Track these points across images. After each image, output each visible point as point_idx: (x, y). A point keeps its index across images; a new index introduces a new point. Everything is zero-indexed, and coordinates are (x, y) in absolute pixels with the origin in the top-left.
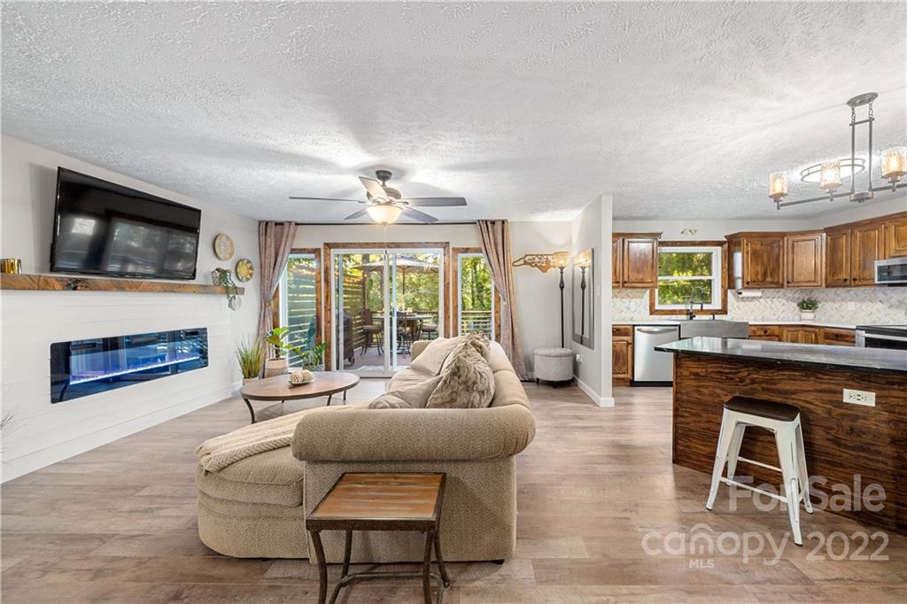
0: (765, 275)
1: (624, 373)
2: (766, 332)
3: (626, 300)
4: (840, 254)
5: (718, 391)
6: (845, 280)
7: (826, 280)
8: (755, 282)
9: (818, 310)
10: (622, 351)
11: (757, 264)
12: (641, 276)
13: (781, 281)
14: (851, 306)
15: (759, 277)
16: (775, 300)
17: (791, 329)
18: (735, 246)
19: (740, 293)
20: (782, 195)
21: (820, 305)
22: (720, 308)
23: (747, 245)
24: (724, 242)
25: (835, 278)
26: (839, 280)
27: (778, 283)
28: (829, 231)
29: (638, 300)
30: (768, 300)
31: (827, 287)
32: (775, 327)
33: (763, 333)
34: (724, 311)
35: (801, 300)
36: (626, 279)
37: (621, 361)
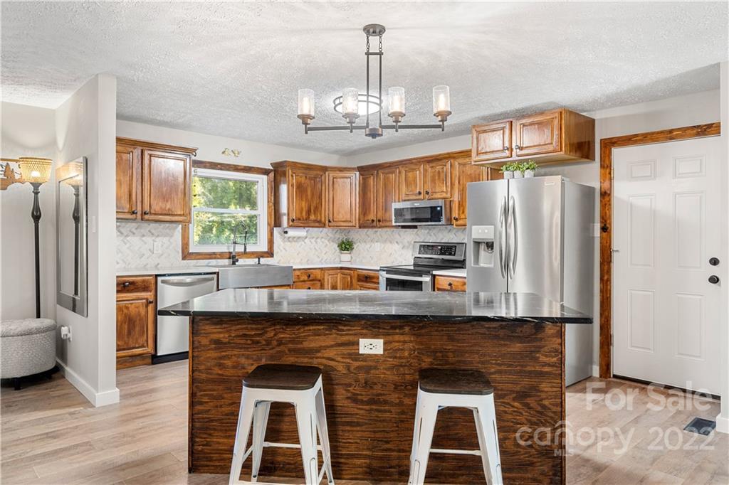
0: (309, 212)
1: (143, 346)
2: (309, 276)
3: (149, 239)
4: (369, 193)
5: (243, 360)
6: (373, 221)
7: (359, 220)
8: (299, 219)
9: (354, 251)
10: (139, 314)
11: (302, 200)
12: (168, 206)
13: (323, 220)
14: (377, 246)
15: (304, 214)
16: (319, 240)
17: (331, 272)
18: (281, 176)
19: (286, 232)
20: (309, 117)
21: (355, 246)
22: (266, 250)
23: (292, 176)
24: (272, 170)
25: (366, 219)
26: (368, 220)
27: (320, 222)
28: (362, 170)
29: (165, 239)
30: (313, 240)
31: (360, 227)
32: (317, 271)
33: (306, 278)
34: (270, 254)
35: (340, 241)
36: (147, 209)
37: (137, 329)
